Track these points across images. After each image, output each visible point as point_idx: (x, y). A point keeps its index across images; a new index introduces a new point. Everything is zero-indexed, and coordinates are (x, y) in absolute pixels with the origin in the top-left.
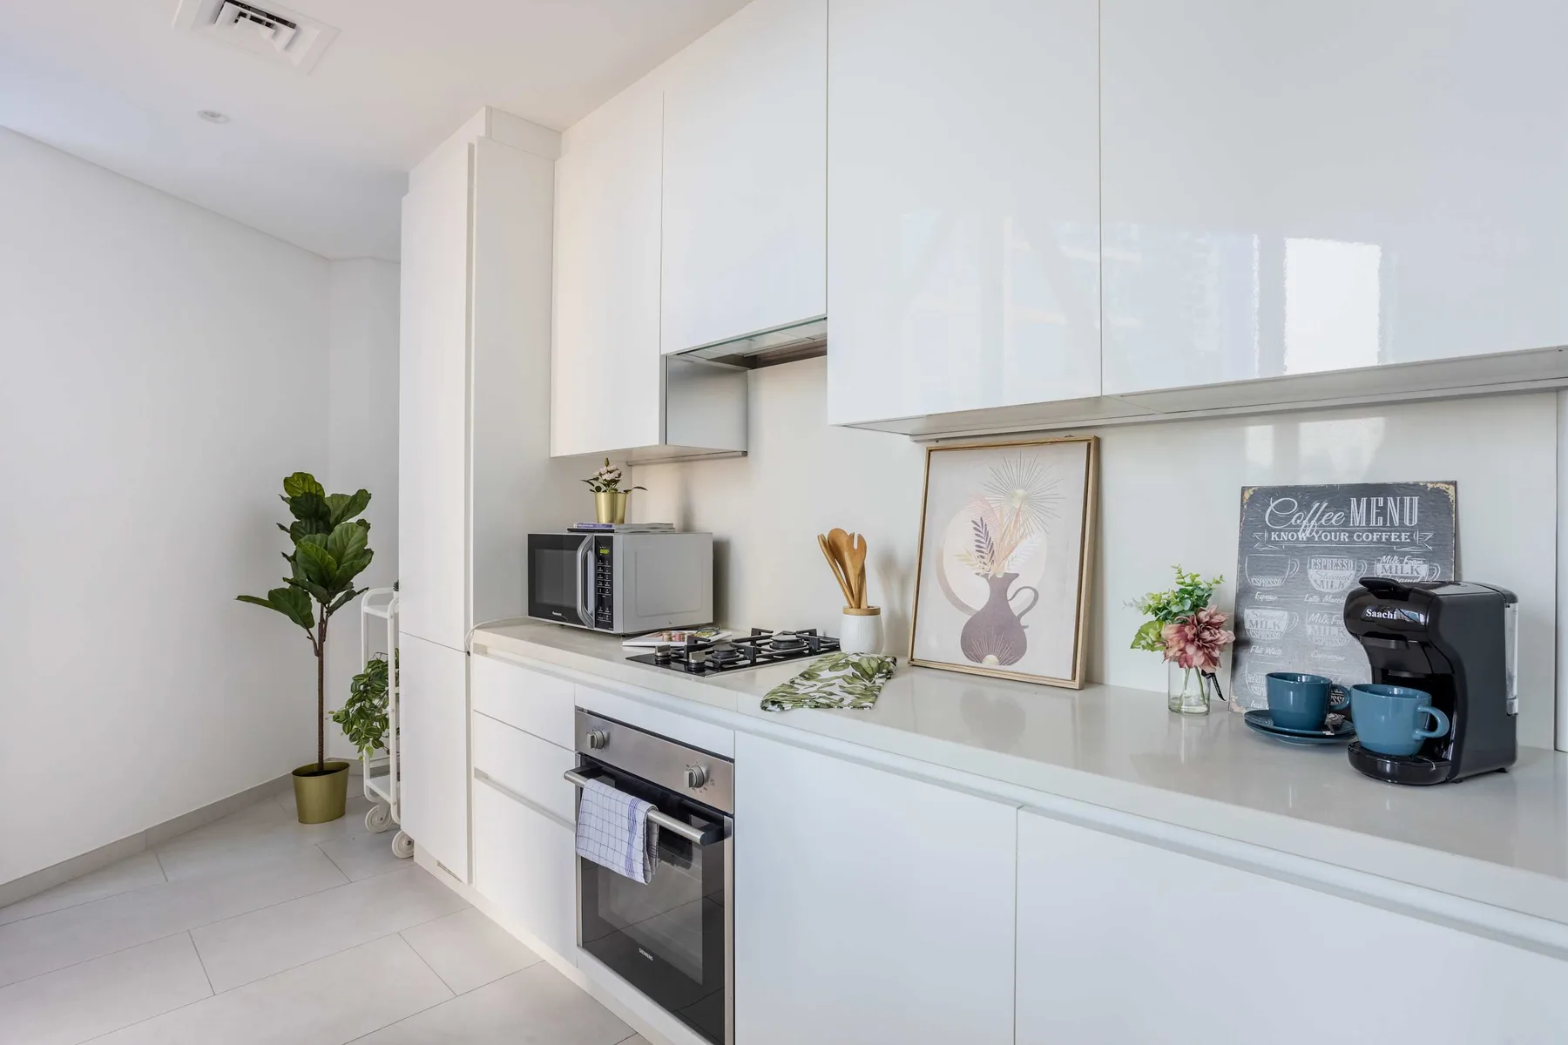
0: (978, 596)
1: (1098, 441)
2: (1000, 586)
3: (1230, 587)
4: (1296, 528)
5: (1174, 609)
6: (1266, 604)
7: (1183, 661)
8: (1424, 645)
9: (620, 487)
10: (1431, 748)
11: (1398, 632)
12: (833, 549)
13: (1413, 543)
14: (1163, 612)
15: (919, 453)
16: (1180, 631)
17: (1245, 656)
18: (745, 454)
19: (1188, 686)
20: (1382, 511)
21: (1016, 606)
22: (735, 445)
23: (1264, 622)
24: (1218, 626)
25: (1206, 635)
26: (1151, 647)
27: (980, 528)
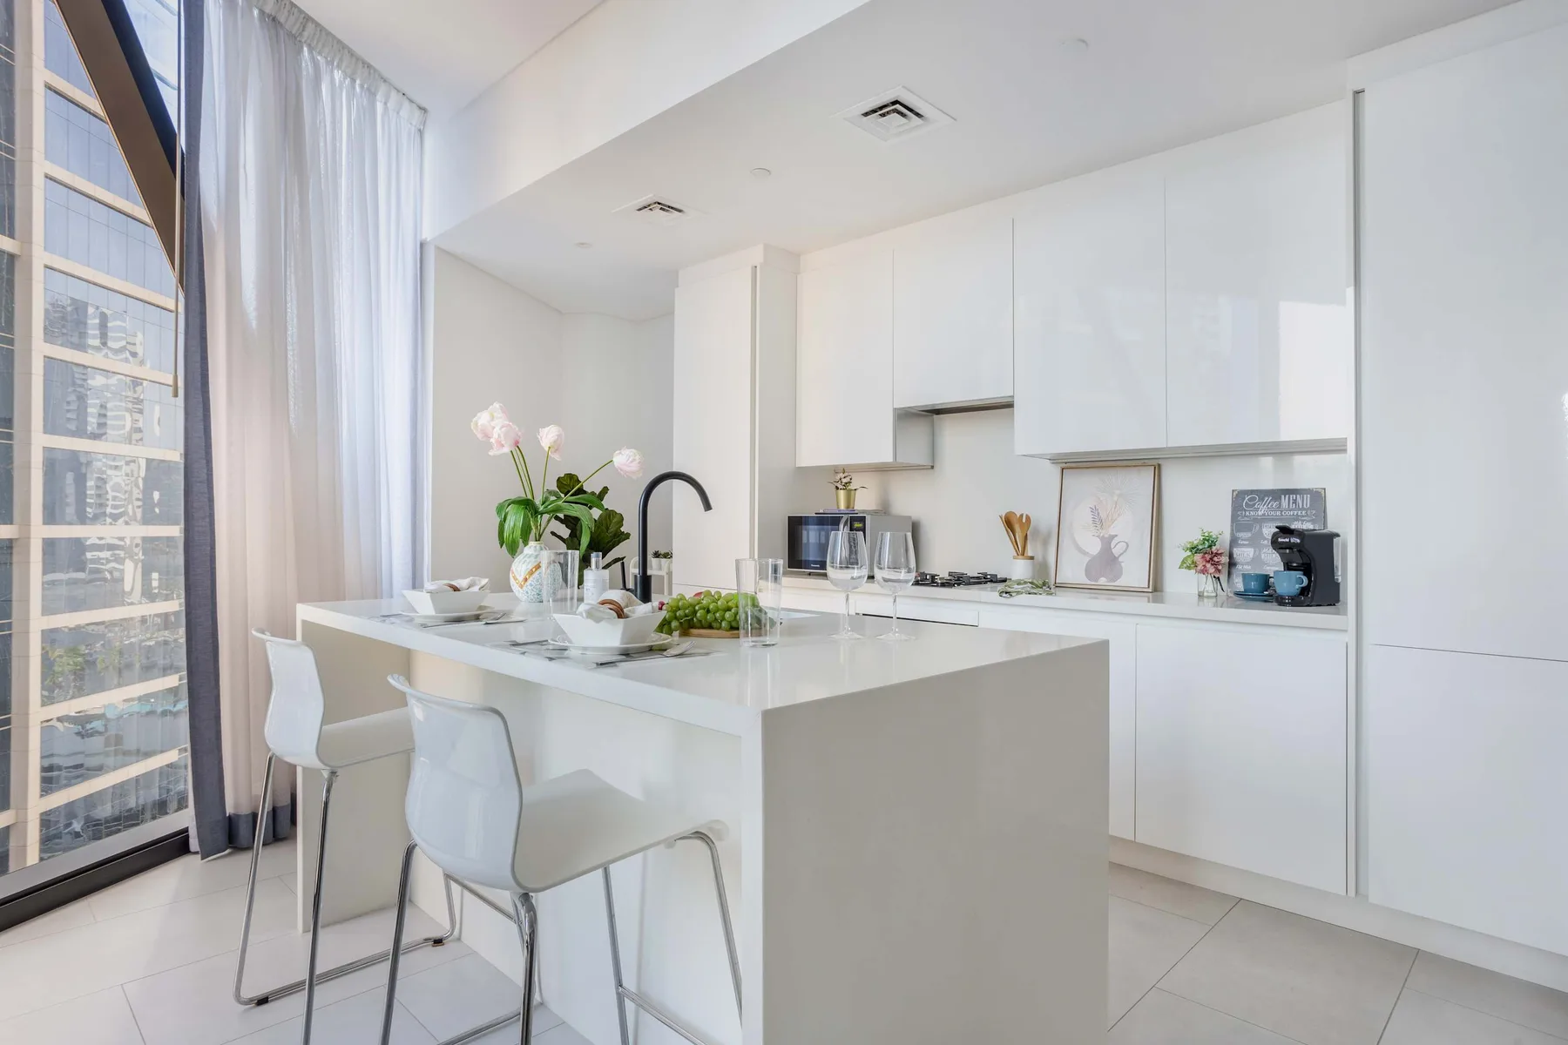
0: (1094, 547)
1: (1159, 465)
2: (1107, 542)
3: (1227, 537)
4: (1257, 510)
5: (1200, 547)
6: (1244, 545)
7: (1204, 571)
8: (1300, 551)
9: (852, 487)
10: (1304, 591)
11: (1290, 546)
12: (1009, 523)
13: (1307, 515)
14: (1194, 549)
15: (1056, 470)
16: (1203, 557)
17: (1234, 571)
18: (932, 467)
19: (1208, 585)
20: (1295, 501)
21: (1116, 551)
22: (923, 460)
23: (1244, 554)
24: (1221, 554)
25: (1215, 559)
26: (1189, 568)
27: (1094, 510)
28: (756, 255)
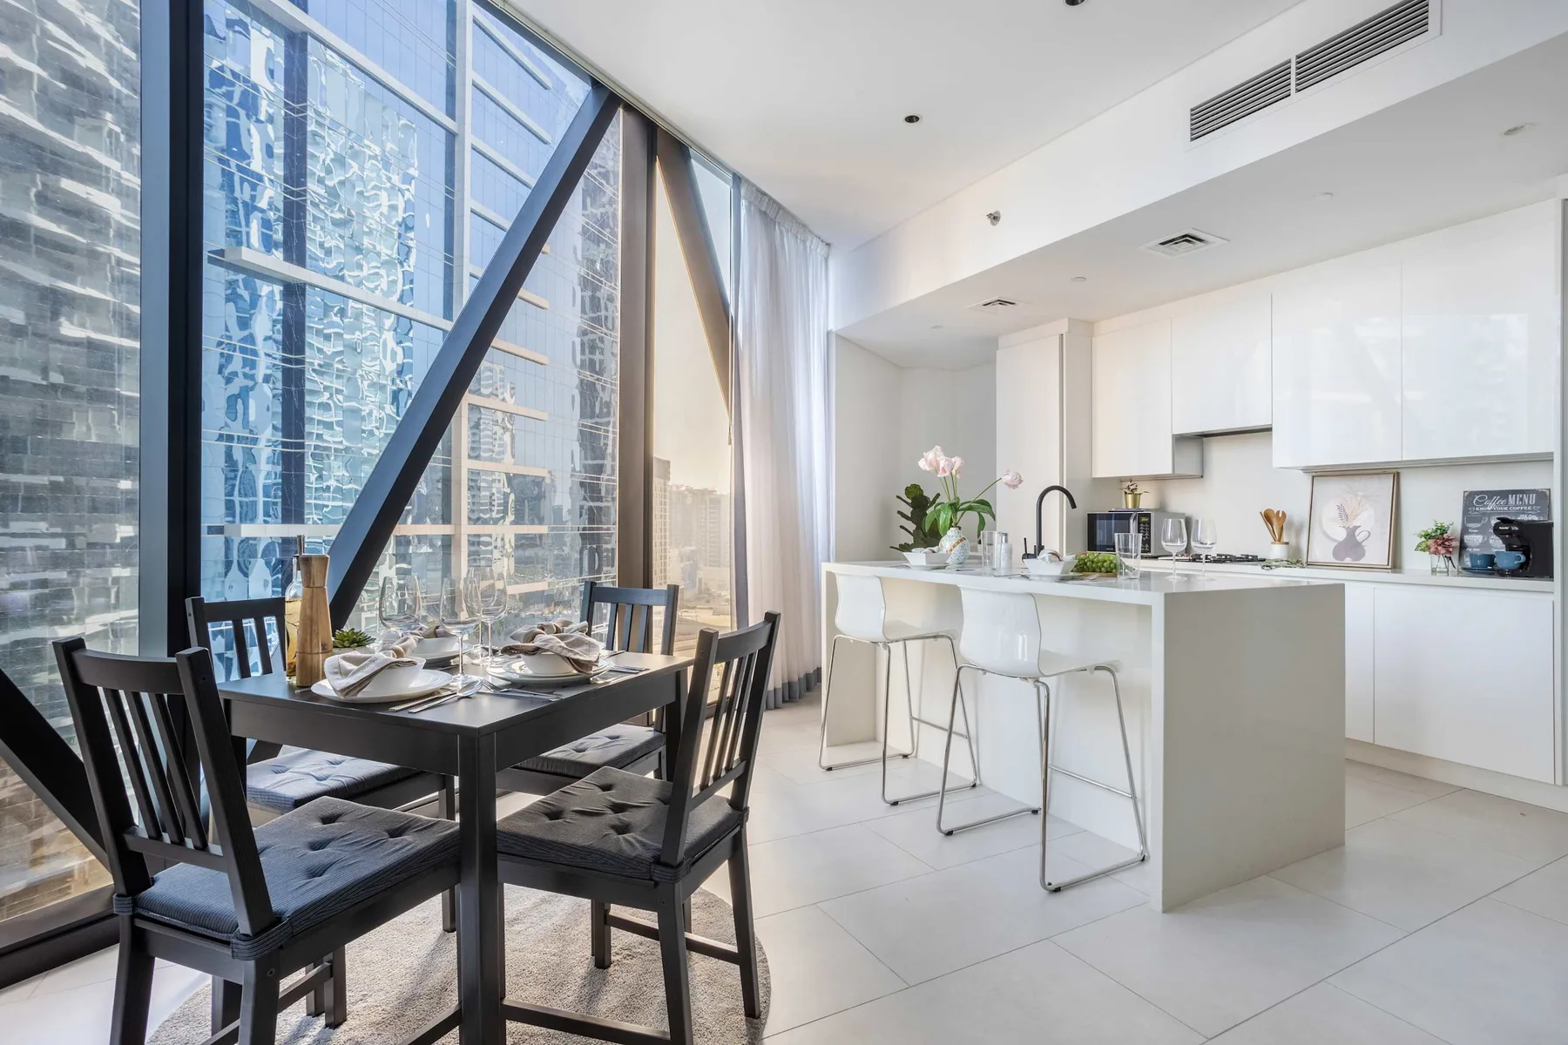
0: (1341, 535)
1: (1398, 473)
2: (1352, 532)
3: (1458, 526)
4: (1487, 506)
5: (1433, 534)
6: (1473, 533)
7: (1436, 552)
8: (1518, 537)
9: (1138, 492)
10: (1522, 566)
11: (1510, 532)
12: (1267, 517)
13: (1533, 510)
14: (1428, 536)
15: (1307, 479)
16: (1436, 542)
17: (1463, 552)
18: (1202, 477)
19: (1441, 563)
20: (1521, 499)
21: (1359, 538)
22: (1196, 472)
23: (1474, 540)
24: (1451, 540)
25: (1447, 543)
26: (1424, 550)
27: (1341, 508)
28: (1063, 326)
